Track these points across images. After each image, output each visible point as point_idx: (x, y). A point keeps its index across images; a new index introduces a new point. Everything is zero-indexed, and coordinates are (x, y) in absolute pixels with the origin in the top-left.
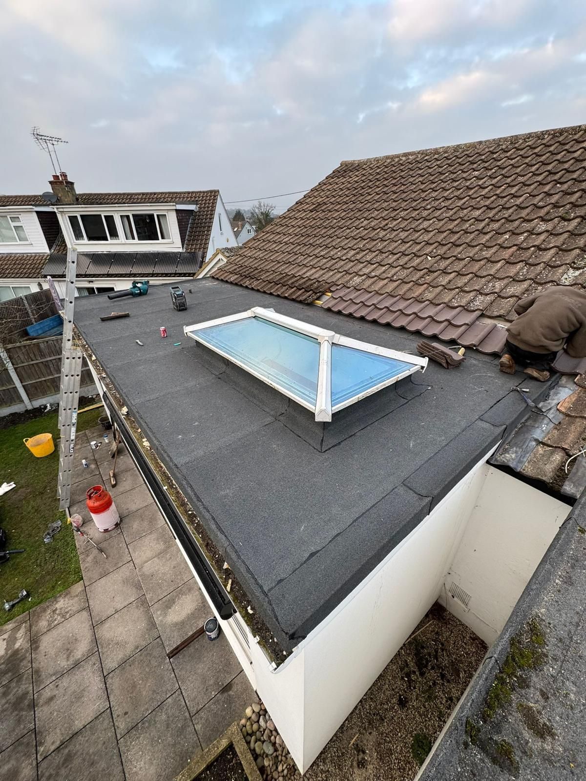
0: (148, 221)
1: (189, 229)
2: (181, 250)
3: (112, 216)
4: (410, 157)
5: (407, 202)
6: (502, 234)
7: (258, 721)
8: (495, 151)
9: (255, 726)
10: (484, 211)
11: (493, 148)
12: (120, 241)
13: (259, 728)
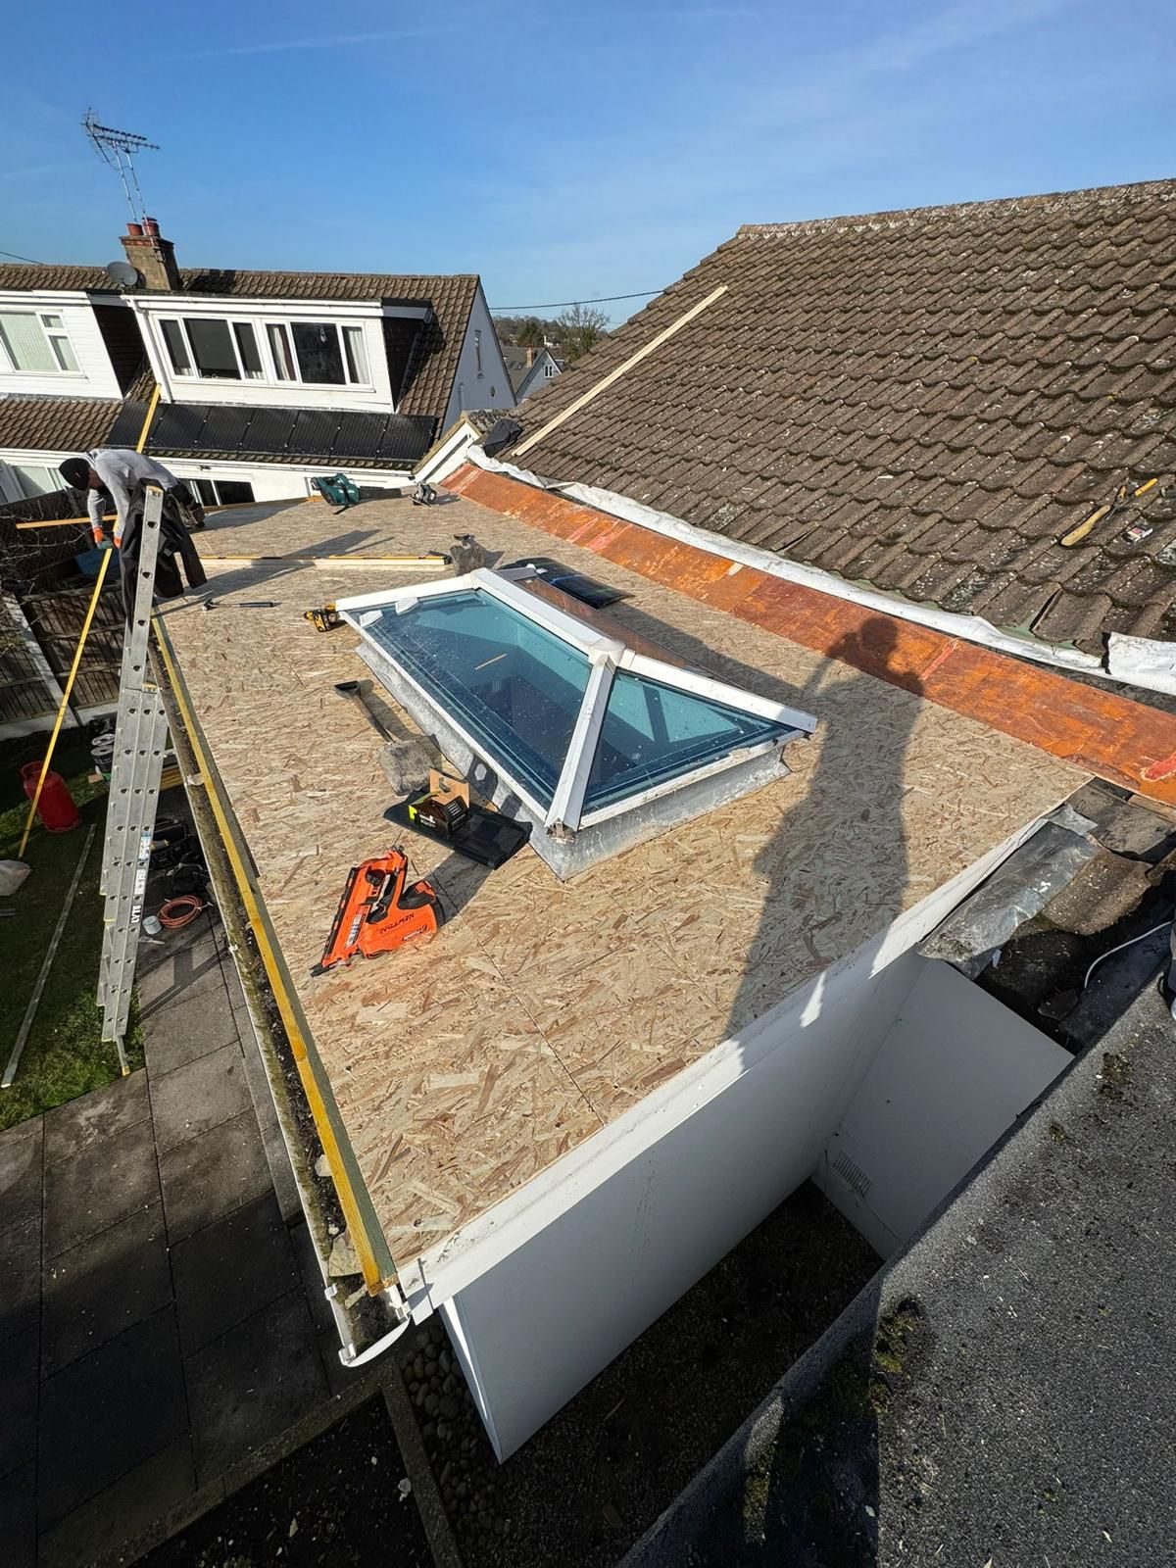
0: (323, 339)
1: (410, 361)
2: (389, 409)
3: (249, 325)
4: (892, 225)
5: (866, 336)
6: (1058, 430)
7: (437, 1359)
8: (1085, 221)
9: (430, 1367)
10: (1031, 371)
11: (1081, 214)
12: (265, 382)
13: (437, 1370)
